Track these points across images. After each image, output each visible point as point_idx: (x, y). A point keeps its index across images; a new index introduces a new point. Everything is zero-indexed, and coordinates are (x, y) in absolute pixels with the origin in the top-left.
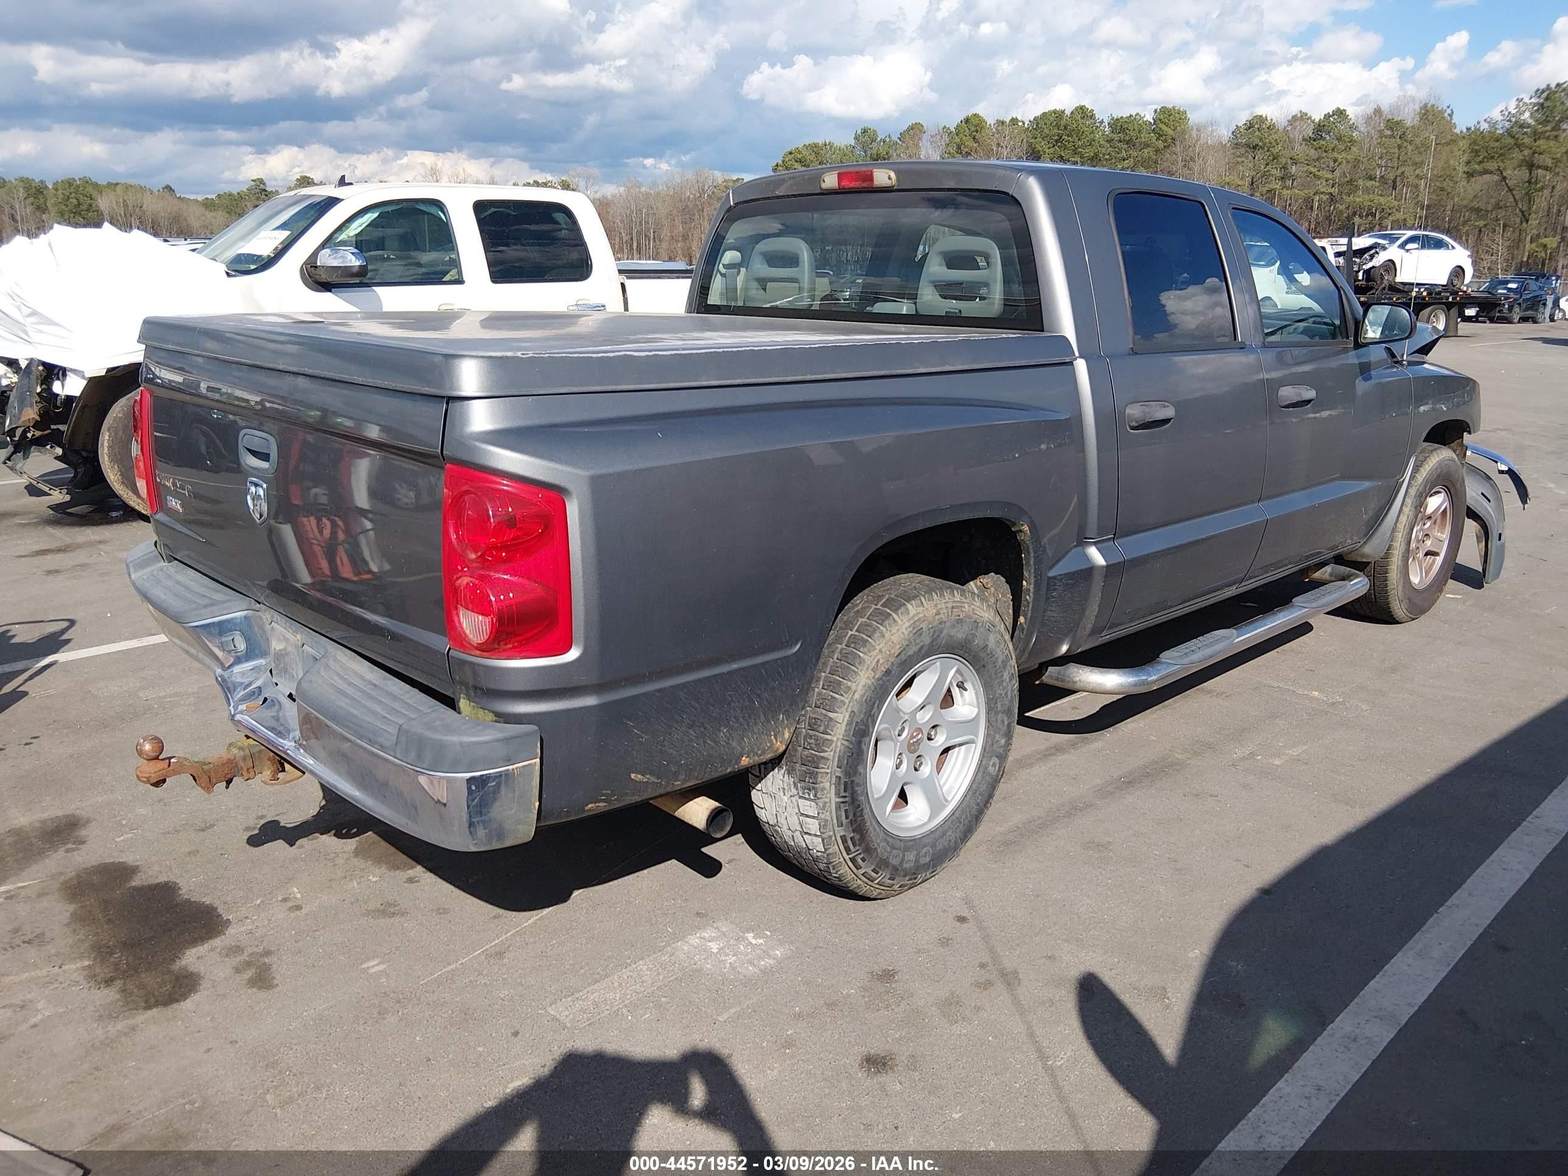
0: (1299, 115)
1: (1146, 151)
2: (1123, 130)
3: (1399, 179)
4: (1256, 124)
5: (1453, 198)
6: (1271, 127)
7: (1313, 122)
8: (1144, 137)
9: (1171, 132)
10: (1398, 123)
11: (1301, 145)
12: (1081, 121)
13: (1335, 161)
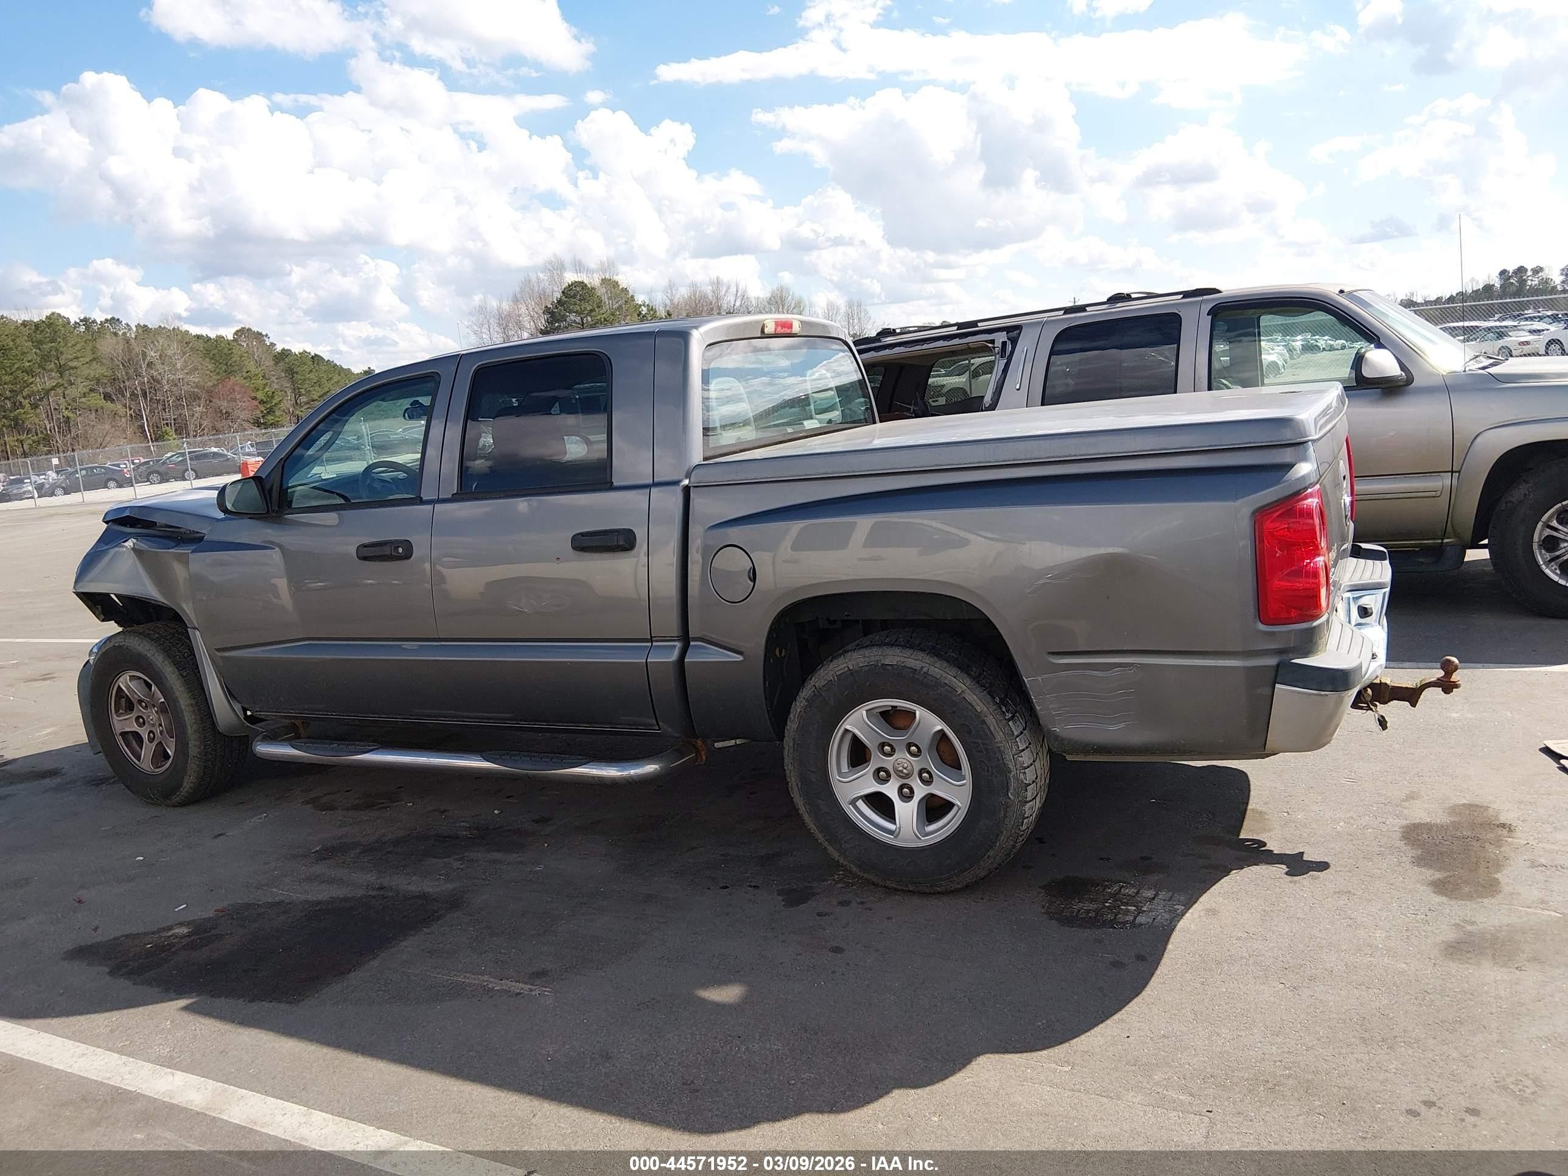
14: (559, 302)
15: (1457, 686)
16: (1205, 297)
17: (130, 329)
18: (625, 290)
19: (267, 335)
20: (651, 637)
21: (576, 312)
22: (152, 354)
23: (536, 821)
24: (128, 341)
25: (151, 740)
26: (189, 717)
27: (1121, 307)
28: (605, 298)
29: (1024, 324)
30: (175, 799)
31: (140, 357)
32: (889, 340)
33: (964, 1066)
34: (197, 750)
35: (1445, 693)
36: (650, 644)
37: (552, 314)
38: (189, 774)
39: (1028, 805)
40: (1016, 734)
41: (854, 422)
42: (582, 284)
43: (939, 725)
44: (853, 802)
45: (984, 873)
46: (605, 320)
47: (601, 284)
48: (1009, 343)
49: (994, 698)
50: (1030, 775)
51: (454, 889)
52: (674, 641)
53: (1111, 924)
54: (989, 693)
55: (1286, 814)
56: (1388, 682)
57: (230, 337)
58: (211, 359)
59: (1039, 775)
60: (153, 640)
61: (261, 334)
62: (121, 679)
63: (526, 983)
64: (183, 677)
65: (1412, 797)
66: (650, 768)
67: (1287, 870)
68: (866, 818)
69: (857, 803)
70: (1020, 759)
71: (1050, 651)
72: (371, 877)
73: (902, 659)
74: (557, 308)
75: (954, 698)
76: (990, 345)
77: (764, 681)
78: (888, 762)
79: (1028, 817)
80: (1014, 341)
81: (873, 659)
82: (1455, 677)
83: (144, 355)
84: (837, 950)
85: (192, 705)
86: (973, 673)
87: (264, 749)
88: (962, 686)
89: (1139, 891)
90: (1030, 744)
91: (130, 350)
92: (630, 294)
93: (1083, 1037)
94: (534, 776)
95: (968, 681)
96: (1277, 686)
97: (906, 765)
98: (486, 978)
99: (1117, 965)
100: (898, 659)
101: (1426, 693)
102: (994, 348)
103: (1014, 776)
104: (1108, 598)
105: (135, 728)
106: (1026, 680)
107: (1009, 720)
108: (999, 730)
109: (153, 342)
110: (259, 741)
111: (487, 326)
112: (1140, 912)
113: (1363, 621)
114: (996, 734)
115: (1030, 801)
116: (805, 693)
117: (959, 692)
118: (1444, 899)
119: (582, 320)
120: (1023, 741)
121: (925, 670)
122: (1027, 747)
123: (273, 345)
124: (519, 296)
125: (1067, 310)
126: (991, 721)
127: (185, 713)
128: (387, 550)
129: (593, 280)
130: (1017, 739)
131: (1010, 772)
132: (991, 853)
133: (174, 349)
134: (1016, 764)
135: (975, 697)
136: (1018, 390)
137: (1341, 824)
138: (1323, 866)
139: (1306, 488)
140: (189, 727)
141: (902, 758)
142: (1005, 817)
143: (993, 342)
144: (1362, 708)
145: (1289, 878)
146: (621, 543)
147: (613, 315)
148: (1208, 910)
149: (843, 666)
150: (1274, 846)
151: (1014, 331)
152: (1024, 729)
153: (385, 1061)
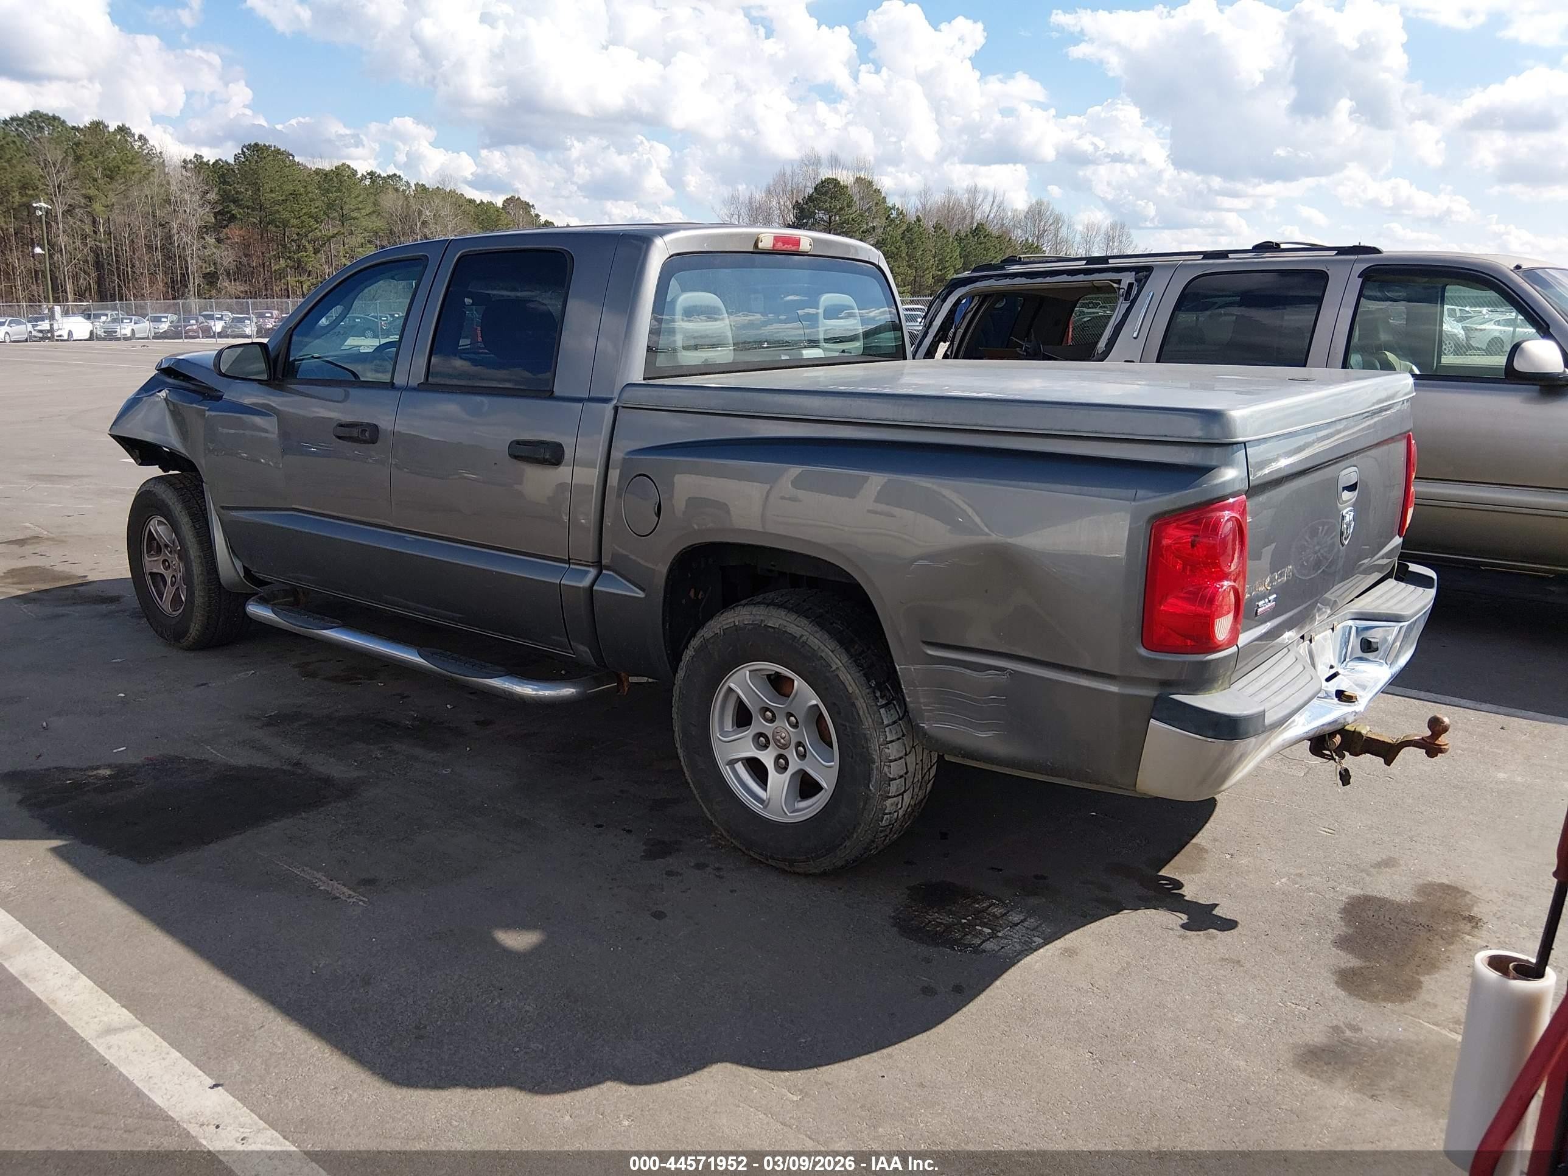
14: (810, 197)
15: (1442, 751)
16: (1360, 256)
17: (410, 187)
18: (878, 191)
19: (533, 206)
20: (569, 559)
21: (826, 210)
22: (428, 213)
23: (477, 723)
24: (407, 198)
25: (173, 584)
26: (197, 569)
27: (1268, 257)
28: (856, 198)
29: (1157, 265)
30: (185, 642)
31: (416, 214)
32: (1015, 268)
33: (695, 1070)
34: (201, 600)
35: (1428, 756)
36: (567, 566)
37: (802, 210)
38: (194, 621)
39: (890, 801)
40: (886, 722)
41: (879, 355)
42: (835, 182)
43: (815, 701)
44: (732, 763)
45: (840, 863)
46: (853, 220)
47: (855, 183)
48: (1136, 284)
49: (869, 681)
50: (896, 769)
51: (358, 777)
52: (589, 566)
53: (951, 944)
54: (865, 675)
55: (1228, 856)
56: (1364, 732)
57: (500, 205)
58: (480, 223)
59: (911, 769)
60: (175, 489)
61: (528, 204)
62: (151, 522)
63: (350, 889)
64: (196, 529)
65: (1388, 863)
66: (567, 691)
67: (1186, 921)
68: (739, 779)
69: (736, 765)
70: (886, 750)
71: (924, 640)
72: (294, 752)
73: (785, 623)
74: (807, 204)
75: (828, 674)
76: (1115, 285)
77: (663, 623)
78: (768, 728)
79: (890, 813)
80: (1141, 282)
81: (758, 617)
82: (1443, 740)
83: (420, 213)
84: (659, 915)
85: (200, 557)
86: (852, 650)
87: (255, 609)
88: (838, 662)
89: (1008, 912)
90: (904, 735)
91: (408, 207)
92: (883, 195)
93: (836, 1066)
94: (457, 680)
95: (845, 659)
96: (1152, 721)
97: (783, 735)
98: (320, 875)
99: (928, 991)
100: (781, 622)
101: (1406, 753)
102: (1119, 289)
103: (877, 767)
104: (986, 591)
105: (162, 570)
106: (898, 667)
107: (882, 707)
108: (868, 716)
109: (429, 202)
110: (253, 600)
111: (737, 217)
112: (993, 936)
113: (1365, 655)
114: (864, 720)
115: (895, 796)
116: (695, 642)
117: (834, 667)
118: (1342, 994)
119: (830, 217)
120: (894, 732)
121: (804, 638)
122: (898, 739)
123: (537, 216)
124: (772, 188)
125: (1207, 255)
126: (861, 704)
127: (194, 564)
128: (355, 432)
129: (846, 177)
130: (887, 729)
131: (874, 763)
132: (848, 843)
133: (447, 210)
134: (881, 754)
135: (849, 677)
136: (1135, 338)
137: (1283, 880)
138: (1229, 925)
139: (1226, 498)
140: (196, 577)
141: (783, 726)
142: (864, 809)
143: (1119, 282)
144: (1323, 756)
145: (1182, 931)
146: (547, 457)
147: (862, 216)
148: (1066, 950)
149: (730, 621)
150: (1189, 892)
151: (1143, 272)
152: (900, 719)
153: (174, 940)
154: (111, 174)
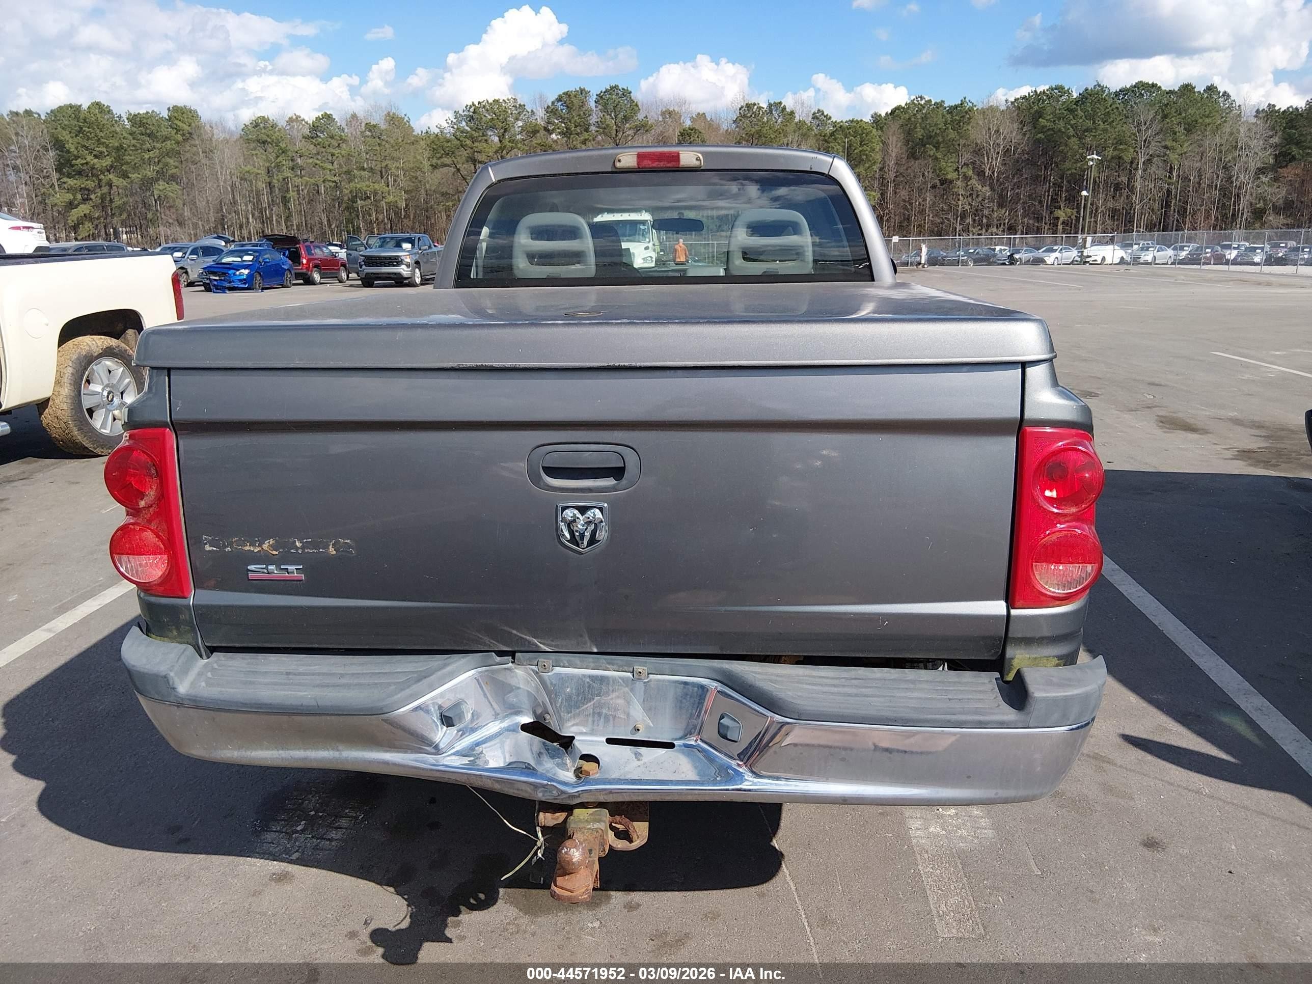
0: (294, 117)
1: (168, 142)
2: (142, 124)
3: (383, 170)
4: (261, 124)
5: (425, 185)
6: (274, 126)
7: (307, 123)
8: (165, 131)
9: (186, 127)
10: (375, 126)
11: (301, 141)
12: (99, 116)
13: (333, 155)
154: (1189, 129)
